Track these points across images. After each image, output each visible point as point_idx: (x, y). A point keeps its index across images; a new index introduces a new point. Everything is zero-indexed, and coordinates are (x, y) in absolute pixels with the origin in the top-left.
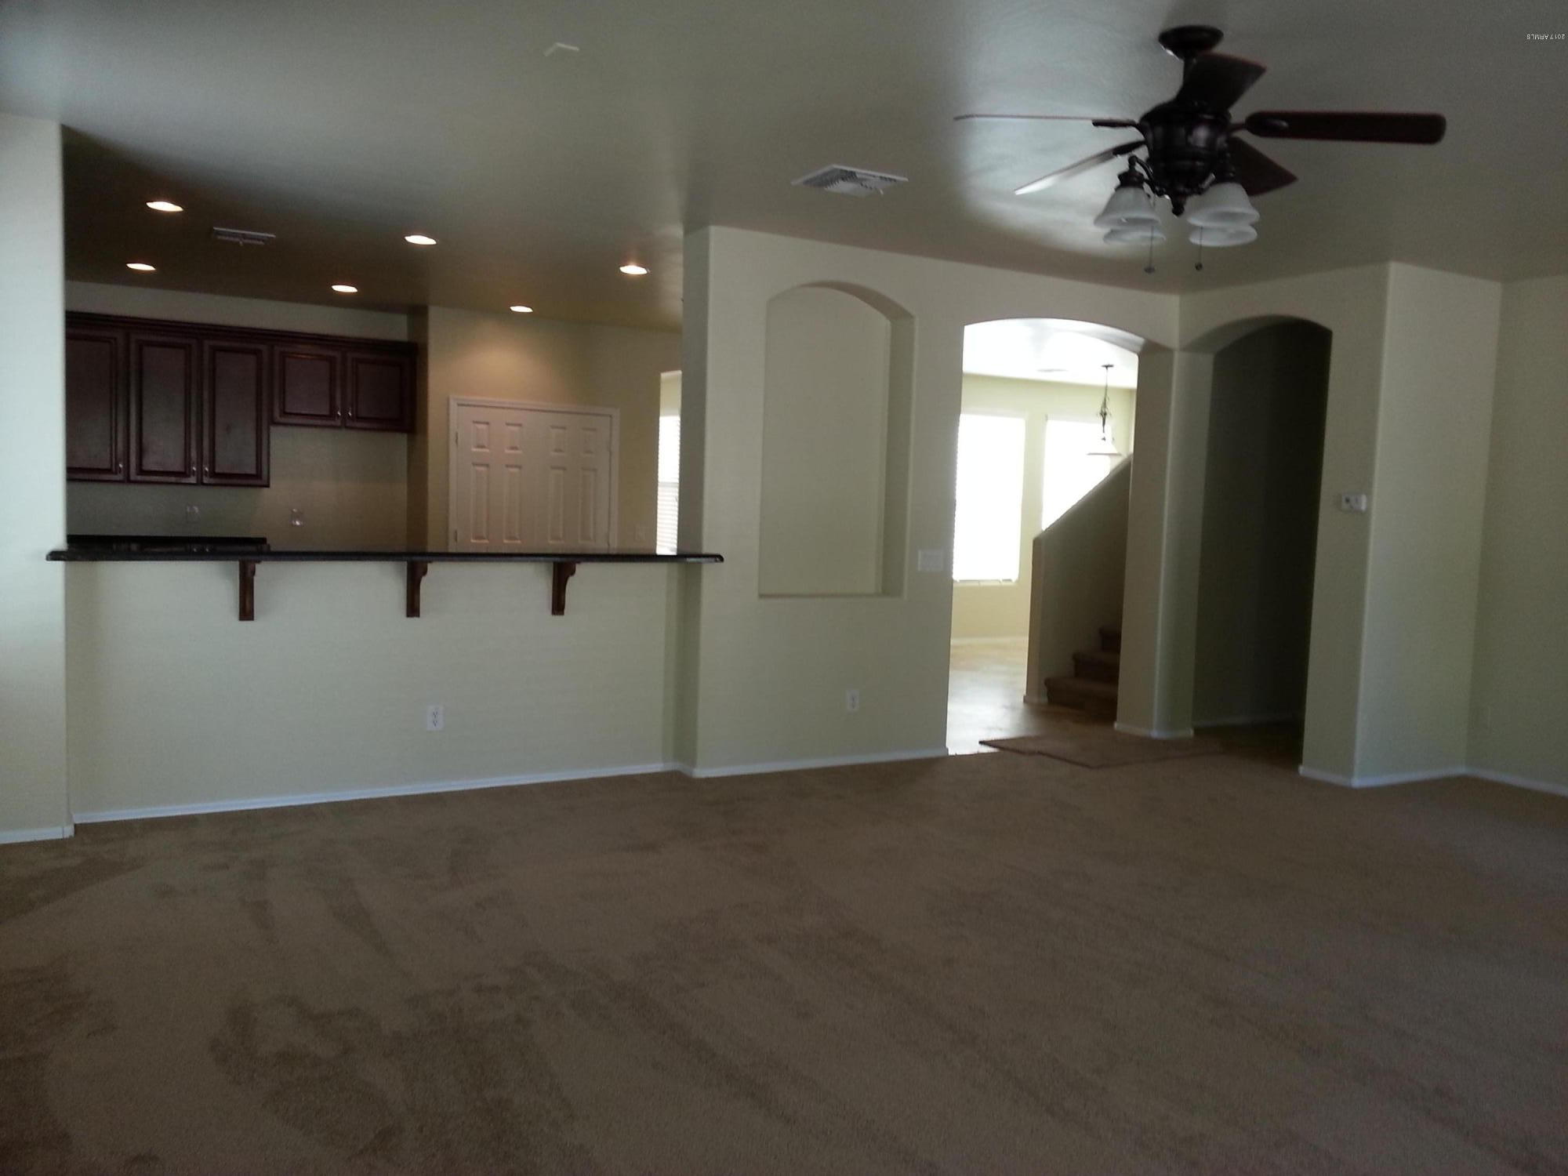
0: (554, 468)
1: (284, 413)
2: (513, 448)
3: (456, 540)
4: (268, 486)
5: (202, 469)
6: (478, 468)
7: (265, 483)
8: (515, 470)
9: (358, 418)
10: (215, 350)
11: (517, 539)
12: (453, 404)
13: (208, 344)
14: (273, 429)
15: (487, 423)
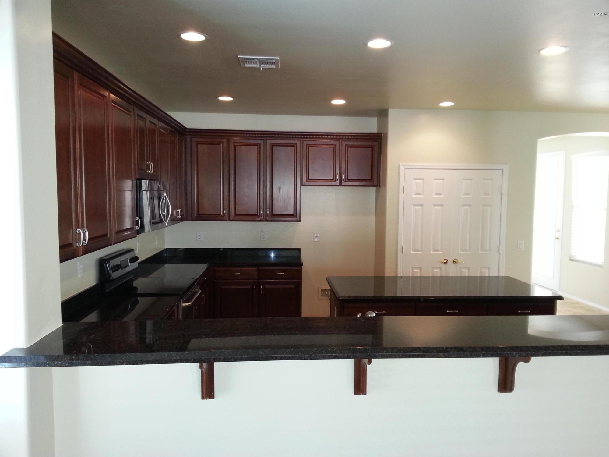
0: (463, 205)
1: (308, 179)
2: (437, 194)
3: (402, 252)
4: (299, 221)
5: (266, 212)
6: (417, 207)
7: (299, 220)
8: (439, 208)
9: (348, 180)
10: (273, 145)
11: (440, 251)
12: (402, 169)
13: (269, 142)
14: (302, 187)
15: (423, 179)
